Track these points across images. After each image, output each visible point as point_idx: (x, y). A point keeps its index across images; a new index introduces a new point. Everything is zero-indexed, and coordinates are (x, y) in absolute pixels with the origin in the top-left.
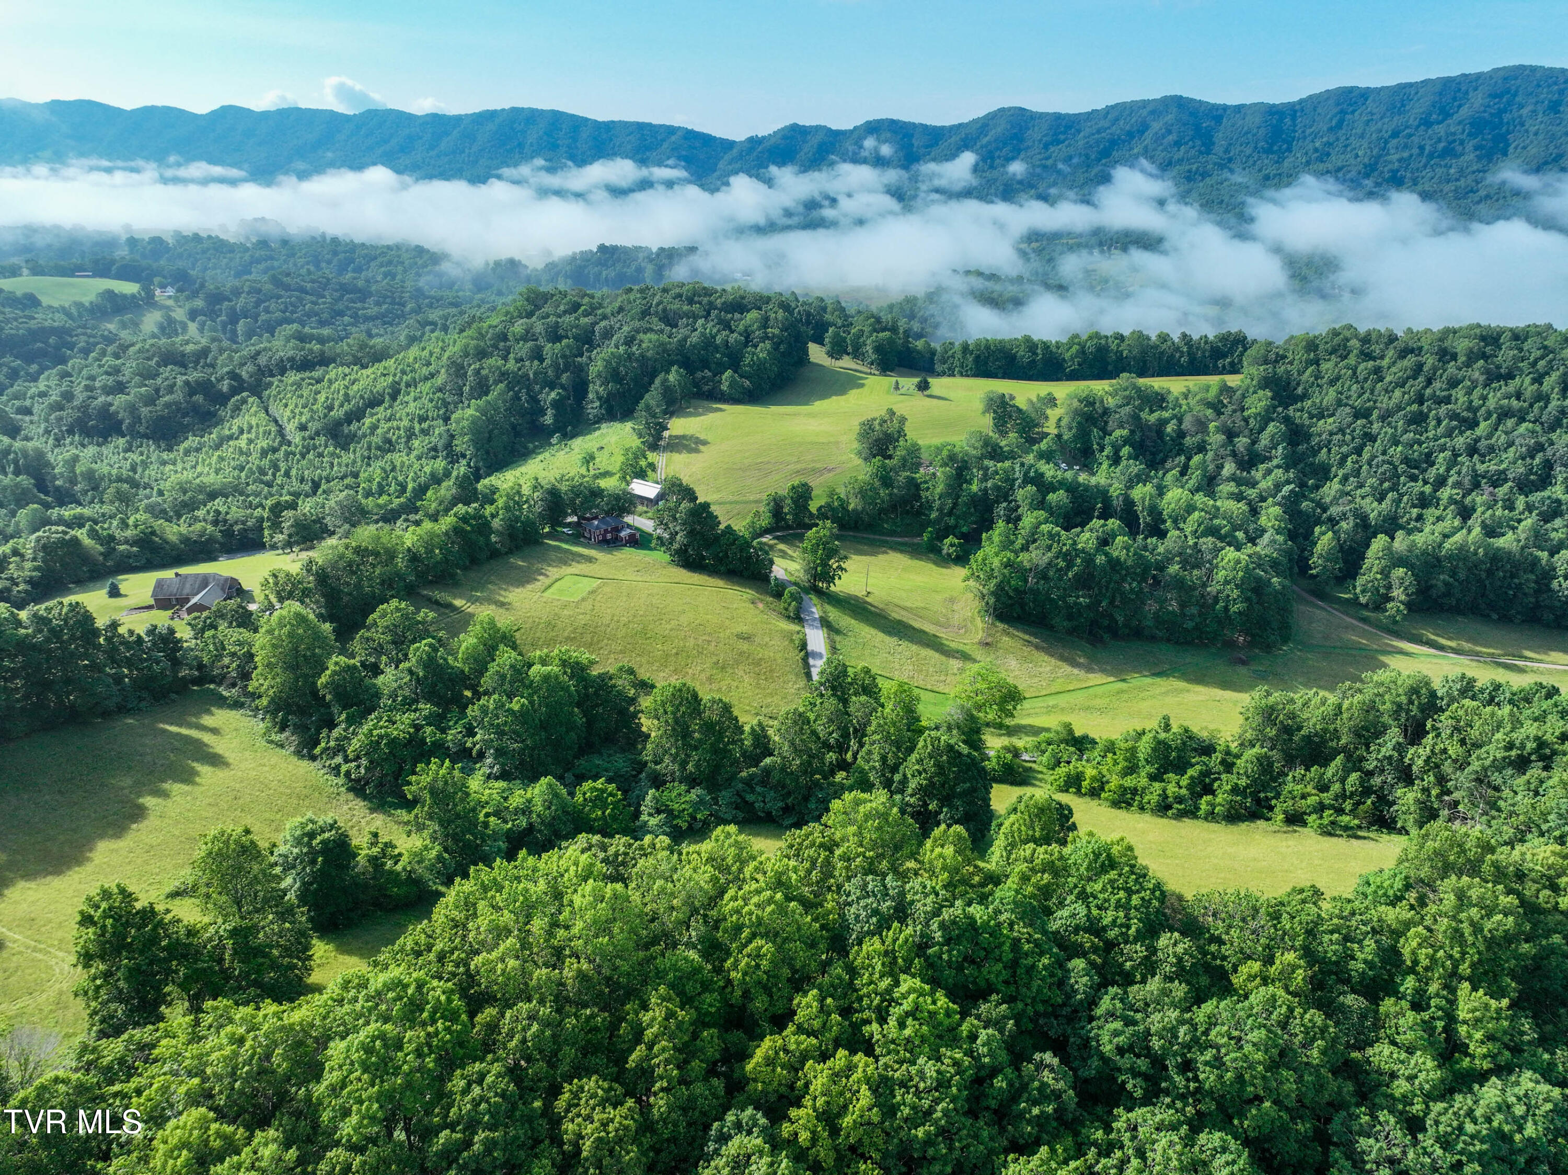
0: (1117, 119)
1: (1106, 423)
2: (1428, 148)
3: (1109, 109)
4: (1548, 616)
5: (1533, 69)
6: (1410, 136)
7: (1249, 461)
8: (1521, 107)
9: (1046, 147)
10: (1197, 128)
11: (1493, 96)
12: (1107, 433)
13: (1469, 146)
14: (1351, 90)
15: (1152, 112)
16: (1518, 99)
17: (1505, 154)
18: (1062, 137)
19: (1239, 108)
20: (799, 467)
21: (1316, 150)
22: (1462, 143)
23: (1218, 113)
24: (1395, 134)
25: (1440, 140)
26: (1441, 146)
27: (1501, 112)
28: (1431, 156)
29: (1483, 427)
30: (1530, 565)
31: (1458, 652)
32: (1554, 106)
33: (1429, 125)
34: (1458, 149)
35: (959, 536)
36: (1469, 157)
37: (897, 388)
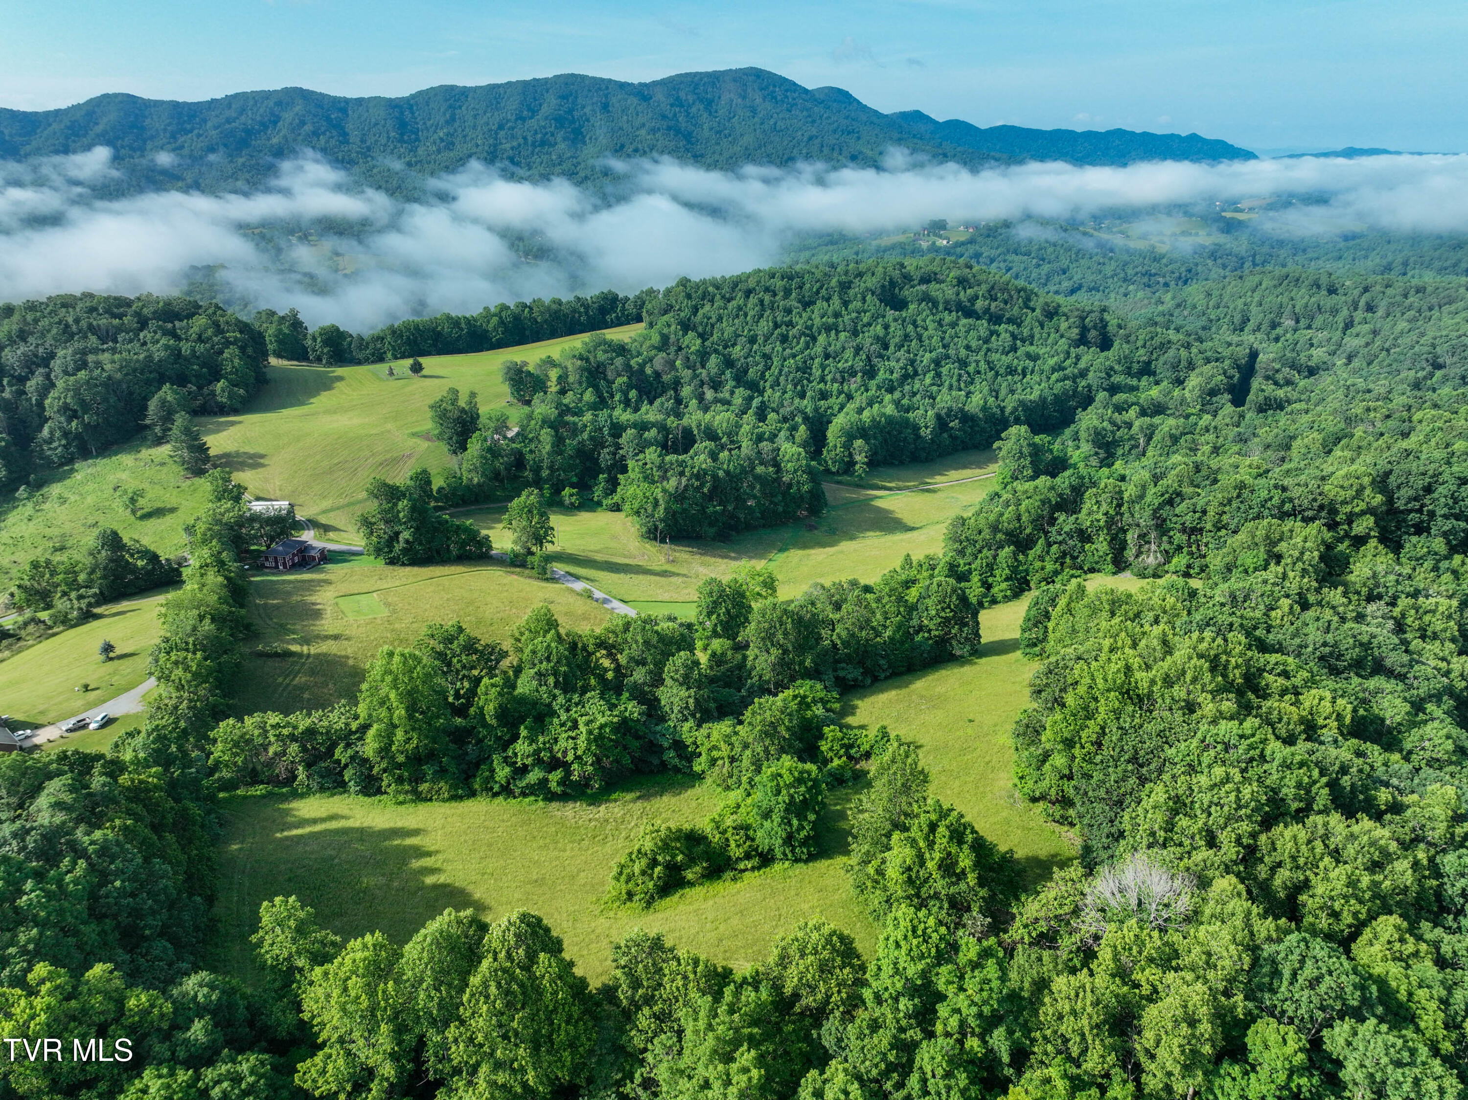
0: (242, 111)
1: (604, 373)
2: (530, 139)
3: (230, 100)
4: (923, 455)
5: (583, 78)
6: (513, 128)
7: (716, 385)
8: (583, 107)
9: (173, 136)
10: (328, 119)
11: (564, 97)
12: (610, 383)
13: (559, 138)
14: (452, 88)
15: (279, 103)
16: (579, 100)
17: (584, 143)
18: (188, 127)
19: (360, 101)
20: (380, 458)
21: (442, 140)
22: (552, 134)
23: (342, 106)
24: (501, 127)
25: (536, 133)
26: (538, 136)
27: (570, 111)
28: (534, 145)
29: (822, 339)
30: (906, 423)
31: (899, 489)
32: (605, 107)
33: (524, 120)
34: (552, 139)
35: (573, 486)
36: (562, 146)
37: (391, 373)
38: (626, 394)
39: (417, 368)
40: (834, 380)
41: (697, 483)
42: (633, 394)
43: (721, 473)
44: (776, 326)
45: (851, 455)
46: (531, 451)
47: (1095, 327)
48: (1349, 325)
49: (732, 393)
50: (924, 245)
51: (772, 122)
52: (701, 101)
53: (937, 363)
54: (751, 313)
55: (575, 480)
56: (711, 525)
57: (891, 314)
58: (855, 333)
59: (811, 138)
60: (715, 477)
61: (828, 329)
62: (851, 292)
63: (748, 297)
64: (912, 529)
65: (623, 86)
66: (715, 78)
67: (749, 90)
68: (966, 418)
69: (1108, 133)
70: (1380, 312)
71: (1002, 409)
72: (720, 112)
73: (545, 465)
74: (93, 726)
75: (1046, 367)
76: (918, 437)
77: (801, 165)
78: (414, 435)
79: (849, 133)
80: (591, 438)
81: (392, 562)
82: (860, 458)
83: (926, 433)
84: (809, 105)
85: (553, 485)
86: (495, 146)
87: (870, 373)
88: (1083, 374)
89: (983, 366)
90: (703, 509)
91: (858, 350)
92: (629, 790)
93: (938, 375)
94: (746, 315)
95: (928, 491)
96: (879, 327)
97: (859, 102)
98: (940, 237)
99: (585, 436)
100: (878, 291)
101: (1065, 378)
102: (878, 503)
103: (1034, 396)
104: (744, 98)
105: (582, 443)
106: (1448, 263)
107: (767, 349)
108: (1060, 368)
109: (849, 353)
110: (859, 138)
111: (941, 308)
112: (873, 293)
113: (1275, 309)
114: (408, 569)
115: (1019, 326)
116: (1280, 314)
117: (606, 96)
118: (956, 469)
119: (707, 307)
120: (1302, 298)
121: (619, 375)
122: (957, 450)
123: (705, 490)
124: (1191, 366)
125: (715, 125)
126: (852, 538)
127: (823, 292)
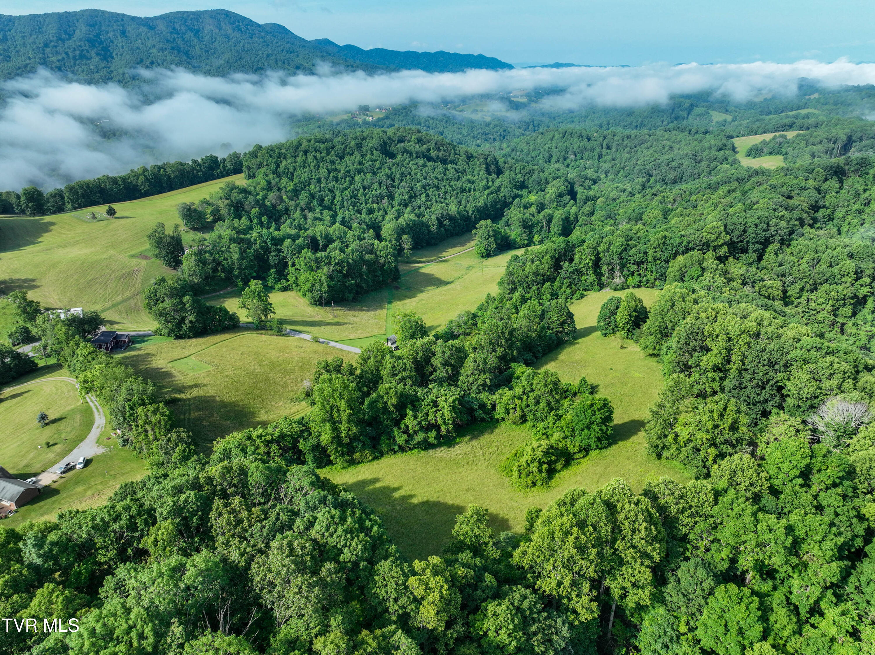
1: (242, 207)
2: (71, 54)
4: (435, 241)
5: (104, 12)
6: (56, 47)
7: (311, 210)
8: (107, 33)
11: (91, 26)
16: (103, 28)
17: (112, 58)
22: (88, 51)
24: (46, 45)
25: (74, 50)
26: (77, 52)
27: (98, 35)
28: (74, 57)
29: (357, 178)
30: (422, 224)
31: (429, 262)
32: (123, 33)
33: (63, 41)
34: (88, 55)
35: (255, 278)
36: (96, 59)
37: (94, 217)
38: (260, 219)
39: (111, 212)
40: (373, 202)
41: (339, 268)
42: (264, 219)
43: (350, 261)
44: (329, 172)
45: (400, 245)
46: (226, 259)
47: (493, 164)
48: (600, 157)
49: (322, 214)
50: (360, 121)
51: (241, 45)
52: (191, 30)
53: (424, 187)
54: (312, 165)
55: (254, 274)
56: (350, 292)
57: (390, 161)
58: (374, 174)
59: (268, 56)
60: (348, 263)
61: (359, 172)
62: (364, 149)
63: (306, 155)
64: (449, 283)
65: (134, 19)
66: (198, 15)
67: (222, 24)
68: (451, 218)
69: (436, 53)
70: (614, 149)
71: (467, 212)
72: (205, 39)
73: (236, 267)
74: (78, 467)
75: (481, 187)
76: (430, 231)
77: (269, 72)
78: (132, 256)
79: (291, 53)
80: (262, 247)
81: (179, 337)
82: (407, 246)
83: (434, 228)
84: (263, 35)
85: (242, 279)
86: (44, 59)
87: (391, 197)
88: (499, 189)
89: (448, 188)
90: (344, 283)
91: (380, 183)
92: (464, 436)
93: (428, 195)
94: (309, 166)
95: (443, 261)
96: (387, 169)
97: (293, 34)
98: (367, 115)
99: (258, 246)
100: (379, 148)
101: (492, 193)
102: (423, 271)
103: (481, 203)
104: (220, 29)
105: (257, 250)
106: (627, 123)
107: (330, 186)
108: (486, 187)
109: (376, 186)
110: (298, 56)
111: (414, 156)
112: (376, 150)
113: (564, 149)
114: (194, 340)
115: (456, 164)
116: (567, 152)
117: (123, 25)
118: (451, 248)
119: (284, 163)
120: (577, 143)
121: (253, 207)
122: (448, 237)
123: (344, 272)
124: (547, 182)
125: (204, 46)
126: (422, 292)
127: (348, 150)
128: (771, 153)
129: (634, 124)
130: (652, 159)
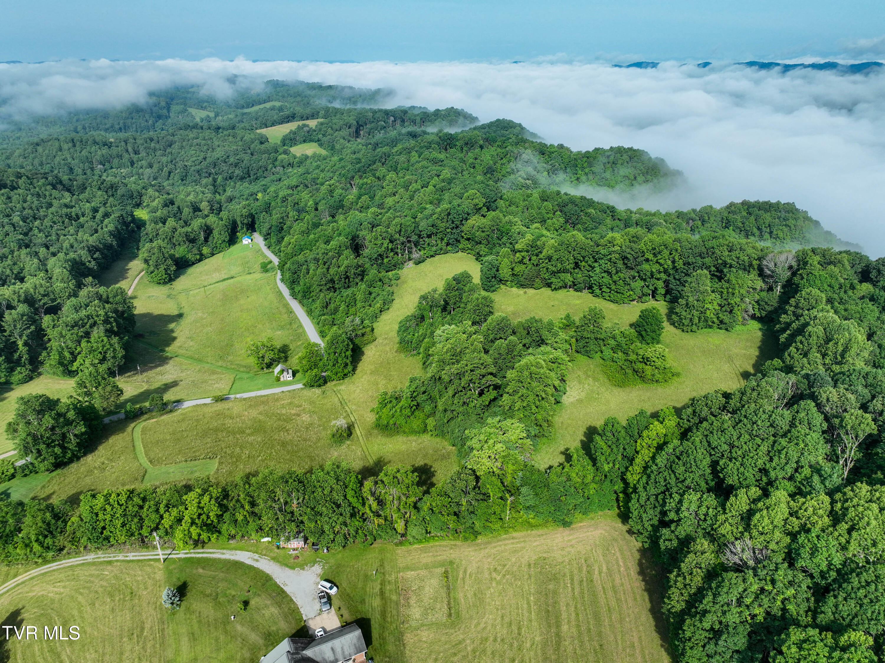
30: (75, 261)
64: (180, 316)
68: (98, 250)
116: (91, 162)
120: (97, 152)
126: (172, 331)
128: (304, 141)
129: (117, 127)
130: (200, 158)
